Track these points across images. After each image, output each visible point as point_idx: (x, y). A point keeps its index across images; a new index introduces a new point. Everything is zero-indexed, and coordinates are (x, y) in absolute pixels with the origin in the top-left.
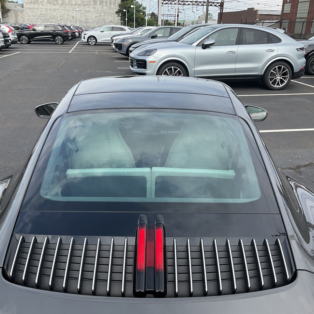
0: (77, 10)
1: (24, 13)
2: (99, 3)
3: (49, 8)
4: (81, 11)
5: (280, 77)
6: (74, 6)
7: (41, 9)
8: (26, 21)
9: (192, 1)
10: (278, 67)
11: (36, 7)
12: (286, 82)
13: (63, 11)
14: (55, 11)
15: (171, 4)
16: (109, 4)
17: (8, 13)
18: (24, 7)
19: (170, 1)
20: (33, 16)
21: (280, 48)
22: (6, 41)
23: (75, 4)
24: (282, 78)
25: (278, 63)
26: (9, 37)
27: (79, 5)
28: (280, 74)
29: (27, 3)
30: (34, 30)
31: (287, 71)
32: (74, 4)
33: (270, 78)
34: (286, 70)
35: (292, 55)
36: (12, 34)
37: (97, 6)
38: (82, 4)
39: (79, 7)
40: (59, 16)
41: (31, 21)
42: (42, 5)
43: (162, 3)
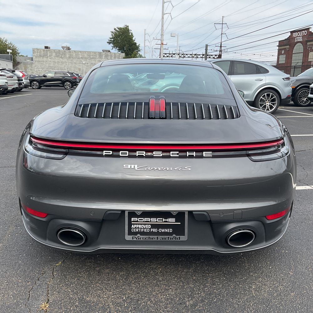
0: (84, 63)
1: (33, 65)
2: (105, 57)
3: (57, 61)
4: (88, 64)
5: (269, 103)
6: (80, 59)
7: (50, 62)
8: (35, 73)
9: (191, 54)
10: (267, 94)
11: (44, 60)
12: (275, 107)
13: (70, 64)
14: (63, 63)
15: (172, 56)
16: (114, 58)
17: (18, 65)
18: (34, 60)
19: (171, 54)
20: (42, 68)
21: (267, 77)
22: (20, 84)
23: (82, 58)
24: (271, 104)
25: (267, 90)
26: (22, 81)
27: (86, 58)
28: (269, 101)
29: (36, 57)
30: (44, 77)
31: (275, 98)
32: (80, 57)
33: (260, 104)
34: (274, 96)
35: (278, 84)
36: (25, 79)
37: (103, 59)
38: (88, 58)
39: (85, 60)
40: (66, 68)
41: (40, 73)
42: (50, 58)
43: (164, 56)
